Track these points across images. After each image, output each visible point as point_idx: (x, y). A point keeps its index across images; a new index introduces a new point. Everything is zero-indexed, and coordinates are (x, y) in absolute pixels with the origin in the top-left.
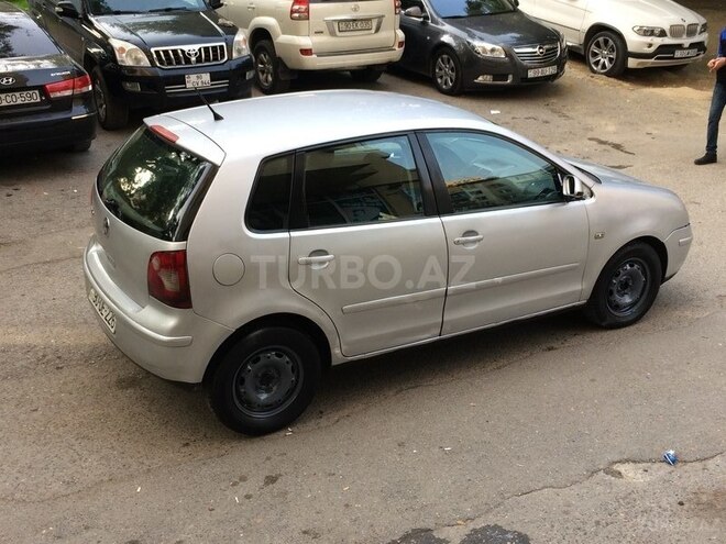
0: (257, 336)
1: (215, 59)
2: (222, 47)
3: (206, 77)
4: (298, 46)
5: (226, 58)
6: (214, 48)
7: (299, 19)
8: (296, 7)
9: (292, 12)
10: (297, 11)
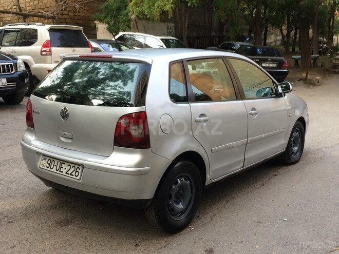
0: (179, 166)
1: (8, 71)
2: (11, 65)
3: (4, 81)
4: (47, 68)
5: (14, 71)
6: (7, 65)
7: (46, 55)
8: (44, 49)
9: (42, 52)
10: (45, 51)
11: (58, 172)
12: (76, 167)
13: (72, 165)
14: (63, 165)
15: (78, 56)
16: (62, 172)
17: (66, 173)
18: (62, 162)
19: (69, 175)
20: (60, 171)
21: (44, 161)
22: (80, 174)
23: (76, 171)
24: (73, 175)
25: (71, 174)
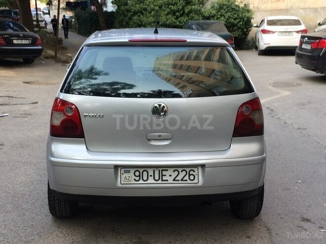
11: (160, 181)
12: (188, 170)
13: (180, 170)
14: (164, 173)
15: (127, 40)
16: (167, 180)
17: (174, 180)
18: (161, 169)
19: (180, 182)
20: (162, 180)
21: (127, 175)
22: (196, 177)
23: (190, 175)
24: (187, 180)
25: (182, 180)
